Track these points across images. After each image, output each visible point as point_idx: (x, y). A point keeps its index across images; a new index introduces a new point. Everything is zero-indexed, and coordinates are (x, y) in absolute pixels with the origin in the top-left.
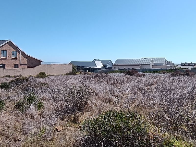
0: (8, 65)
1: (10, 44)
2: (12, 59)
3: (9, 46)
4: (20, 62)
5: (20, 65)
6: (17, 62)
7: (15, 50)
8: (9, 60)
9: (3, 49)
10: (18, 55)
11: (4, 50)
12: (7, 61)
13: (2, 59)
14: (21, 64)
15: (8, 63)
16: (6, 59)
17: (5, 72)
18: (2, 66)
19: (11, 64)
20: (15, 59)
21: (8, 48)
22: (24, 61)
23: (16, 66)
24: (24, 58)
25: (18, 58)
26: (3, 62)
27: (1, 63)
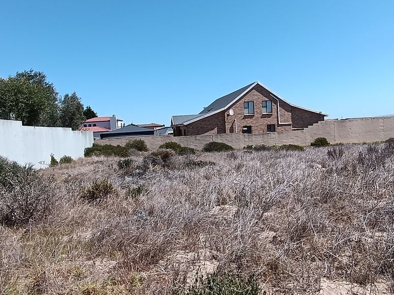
0: (257, 127)
1: (259, 88)
2: (264, 116)
3: (256, 93)
4: (278, 120)
5: (279, 125)
6: (272, 121)
7: (267, 100)
8: (258, 118)
9: (246, 99)
10: (274, 107)
11: (248, 102)
12: (253, 120)
13: (245, 117)
15: (257, 123)
16: (251, 117)
17: (246, 140)
18: (246, 129)
19: (261, 125)
20: (269, 116)
21: (256, 97)
22: (285, 118)
23: (271, 128)
24: (286, 113)
25: (274, 113)
26: (248, 122)
27: (245, 124)
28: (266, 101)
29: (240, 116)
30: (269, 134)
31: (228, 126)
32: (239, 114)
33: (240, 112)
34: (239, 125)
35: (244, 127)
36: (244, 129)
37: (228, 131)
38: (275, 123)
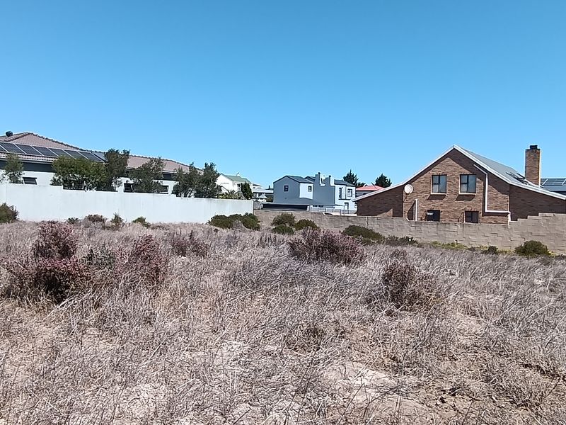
0: (449, 212)
1: (455, 155)
2: (460, 198)
3: (451, 162)
4: (484, 205)
5: (485, 214)
6: (474, 206)
7: (468, 173)
8: (452, 199)
9: (436, 171)
10: (480, 184)
11: (439, 175)
12: (444, 202)
13: (432, 197)
14: (486, 211)
15: (449, 206)
16: (441, 197)
17: (412, 229)
18: (432, 214)
19: (456, 211)
20: (470, 198)
21: (451, 169)
22: (492, 200)
23: (471, 217)
24: (500, 195)
25: (479, 194)
26: (436, 205)
27: (430, 207)
28: (468, 175)
29: (424, 195)
30: (447, 225)
31: (406, 208)
32: (423, 192)
33: (424, 189)
34: (420, 208)
35: (429, 211)
36: (429, 214)
37: (405, 215)
38: (479, 209)
